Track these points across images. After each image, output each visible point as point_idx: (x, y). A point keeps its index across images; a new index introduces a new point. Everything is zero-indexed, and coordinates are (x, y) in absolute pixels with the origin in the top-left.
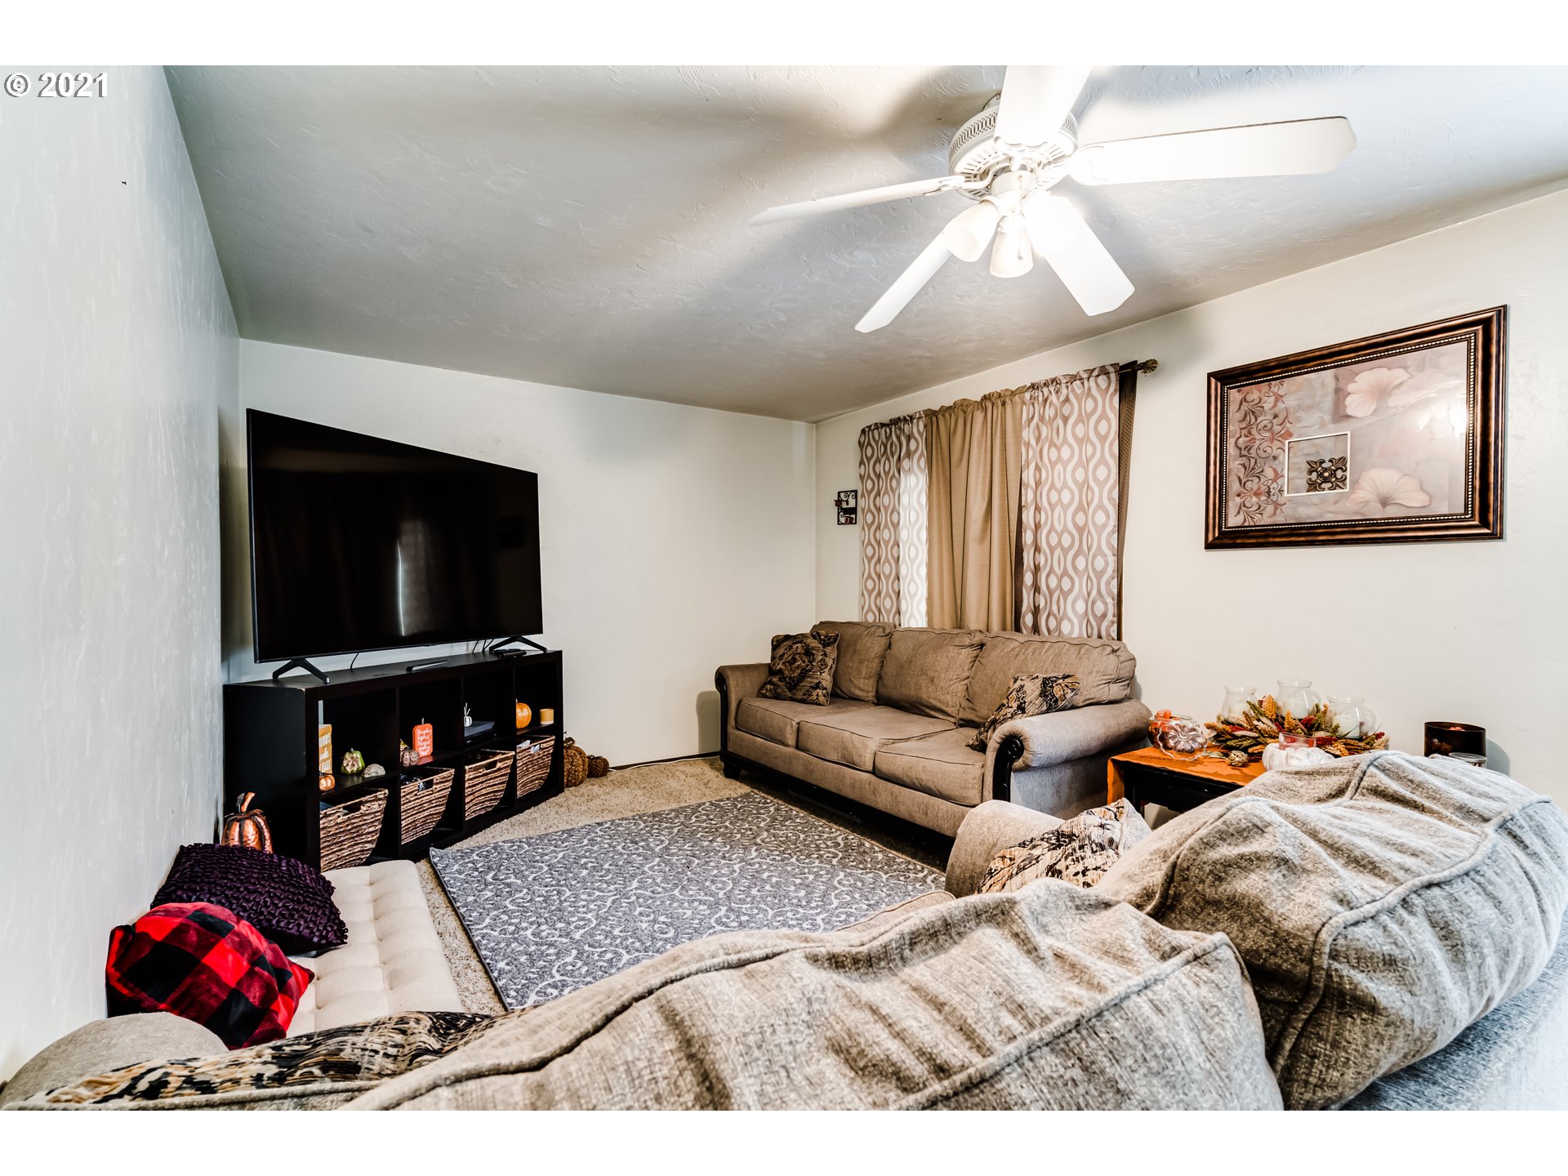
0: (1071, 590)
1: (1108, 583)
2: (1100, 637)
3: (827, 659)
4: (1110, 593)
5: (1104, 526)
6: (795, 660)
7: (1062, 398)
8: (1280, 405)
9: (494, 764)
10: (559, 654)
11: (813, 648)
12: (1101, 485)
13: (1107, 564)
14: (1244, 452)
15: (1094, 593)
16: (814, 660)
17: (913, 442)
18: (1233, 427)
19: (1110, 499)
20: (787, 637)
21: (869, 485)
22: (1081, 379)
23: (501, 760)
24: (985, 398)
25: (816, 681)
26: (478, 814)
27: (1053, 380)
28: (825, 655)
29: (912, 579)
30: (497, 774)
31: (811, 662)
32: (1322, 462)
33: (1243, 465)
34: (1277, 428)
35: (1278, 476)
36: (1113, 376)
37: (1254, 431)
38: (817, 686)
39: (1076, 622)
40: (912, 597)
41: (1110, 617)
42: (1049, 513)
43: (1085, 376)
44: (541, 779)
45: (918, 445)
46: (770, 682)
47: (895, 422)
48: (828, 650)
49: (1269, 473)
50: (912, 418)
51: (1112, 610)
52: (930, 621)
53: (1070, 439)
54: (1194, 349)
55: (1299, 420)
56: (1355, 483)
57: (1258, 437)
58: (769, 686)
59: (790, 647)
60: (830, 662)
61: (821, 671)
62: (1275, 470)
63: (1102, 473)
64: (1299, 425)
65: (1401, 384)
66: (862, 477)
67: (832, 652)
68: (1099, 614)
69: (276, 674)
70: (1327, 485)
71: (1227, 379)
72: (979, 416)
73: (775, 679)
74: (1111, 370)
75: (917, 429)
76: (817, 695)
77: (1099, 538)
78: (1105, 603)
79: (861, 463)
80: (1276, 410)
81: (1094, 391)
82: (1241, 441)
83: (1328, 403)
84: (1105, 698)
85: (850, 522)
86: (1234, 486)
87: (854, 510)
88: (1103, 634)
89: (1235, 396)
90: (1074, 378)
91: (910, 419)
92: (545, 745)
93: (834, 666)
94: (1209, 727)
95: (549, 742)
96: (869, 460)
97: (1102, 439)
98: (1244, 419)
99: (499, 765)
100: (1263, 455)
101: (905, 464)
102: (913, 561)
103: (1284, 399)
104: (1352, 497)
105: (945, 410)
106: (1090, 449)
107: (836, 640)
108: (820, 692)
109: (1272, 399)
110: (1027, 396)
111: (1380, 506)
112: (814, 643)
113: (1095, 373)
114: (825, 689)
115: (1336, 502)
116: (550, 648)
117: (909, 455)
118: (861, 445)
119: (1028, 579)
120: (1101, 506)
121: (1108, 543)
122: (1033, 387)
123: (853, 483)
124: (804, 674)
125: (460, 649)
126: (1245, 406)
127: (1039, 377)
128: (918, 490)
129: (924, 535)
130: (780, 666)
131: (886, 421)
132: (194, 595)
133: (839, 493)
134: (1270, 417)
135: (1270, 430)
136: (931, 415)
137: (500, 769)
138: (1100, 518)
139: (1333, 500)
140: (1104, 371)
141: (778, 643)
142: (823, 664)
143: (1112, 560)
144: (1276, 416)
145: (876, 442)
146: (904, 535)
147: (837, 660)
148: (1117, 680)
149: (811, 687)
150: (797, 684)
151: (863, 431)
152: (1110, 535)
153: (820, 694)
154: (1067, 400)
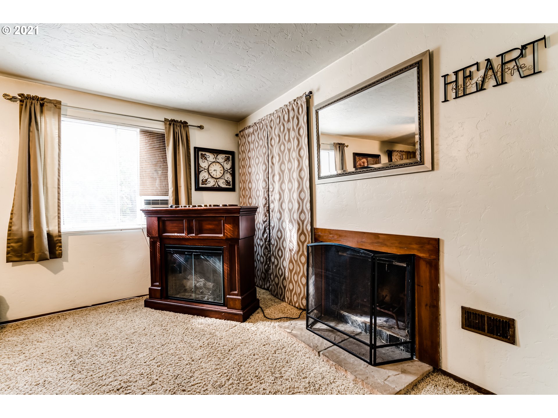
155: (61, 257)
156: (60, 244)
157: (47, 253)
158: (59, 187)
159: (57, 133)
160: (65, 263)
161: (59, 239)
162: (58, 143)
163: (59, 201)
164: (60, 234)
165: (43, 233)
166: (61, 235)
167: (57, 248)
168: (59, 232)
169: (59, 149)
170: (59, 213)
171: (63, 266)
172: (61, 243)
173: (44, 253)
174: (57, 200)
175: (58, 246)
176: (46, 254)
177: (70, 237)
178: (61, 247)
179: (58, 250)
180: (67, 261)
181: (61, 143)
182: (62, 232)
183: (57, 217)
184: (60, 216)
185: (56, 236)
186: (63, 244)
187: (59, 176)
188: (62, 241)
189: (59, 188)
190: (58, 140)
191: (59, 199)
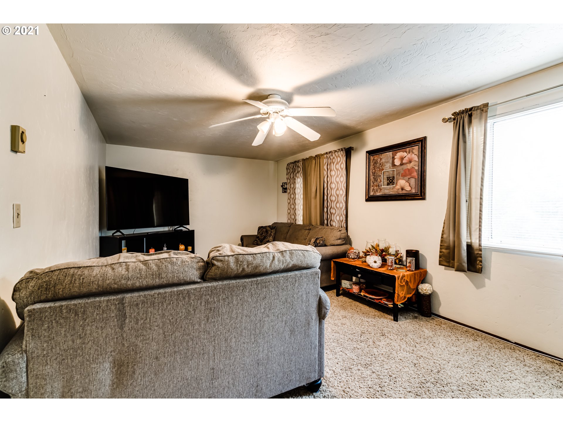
0: (335, 213)
1: (343, 211)
2: (342, 227)
4: (344, 214)
5: (342, 195)
6: (263, 233)
7: (333, 157)
8: (381, 161)
10: (194, 231)
11: (268, 230)
12: (342, 182)
13: (343, 205)
14: (374, 174)
15: (340, 214)
16: (268, 234)
17: (299, 168)
18: (371, 167)
19: (344, 187)
20: (262, 227)
21: (289, 181)
22: (337, 152)
24: (316, 156)
27: (331, 152)
28: (271, 232)
29: (299, 210)
31: (267, 234)
32: (390, 177)
33: (373, 178)
34: (381, 168)
35: (381, 181)
36: (344, 151)
37: (376, 168)
39: (337, 222)
40: (299, 215)
41: (344, 221)
42: (330, 190)
43: (338, 151)
45: (300, 169)
46: (256, 240)
47: (295, 162)
49: (379, 180)
50: (299, 161)
51: (344, 219)
52: (303, 222)
53: (335, 169)
54: (364, 144)
55: (385, 165)
56: (396, 183)
57: (377, 170)
58: (255, 241)
59: (262, 230)
61: (270, 237)
62: (380, 179)
63: (342, 179)
64: (385, 167)
65: (405, 157)
66: (287, 179)
67: (273, 231)
68: (341, 220)
69: (113, 234)
70: (391, 184)
71: (370, 153)
72: (314, 161)
73: (257, 239)
74: (344, 149)
75: (300, 164)
77: (341, 198)
78: (343, 217)
79: (287, 174)
80: (380, 162)
81: (340, 156)
82: (373, 171)
83: (391, 161)
84: (336, 244)
85: (285, 192)
86: (372, 184)
87: (286, 189)
88: (342, 226)
89: (372, 158)
90: (335, 151)
91: (298, 161)
93: (274, 236)
94: (363, 252)
96: (289, 173)
97: (342, 169)
98: (374, 165)
100: (378, 175)
101: (297, 175)
102: (299, 204)
103: (382, 159)
104: (396, 187)
105: (307, 159)
106: (339, 172)
107: (275, 228)
109: (379, 159)
110: (325, 156)
111: (401, 190)
112: (268, 229)
113: (340, 150)
115: (392, 189)
116: (191, 229)
117: (298, 172)
118: (287, 169)
119: (325, 210)
120: (341, 189)
121: (343, 199)
122: (327, 153)
123: (286, 181)
124: (265, 238)
125: (166, 229)
126: (374, 161)
127: (328, 151)
128: (300, 183)
129: (302, 196)
130: (259, 235)
131: (293, 162)
132: (91, 214)
133: (283, 183)
134: (379, 164)
135: (379, 168)
136: (304, 160)
138: (341, 192)
139: (392, 188)
140: (342, 150)
141: (260, 228)
142: (271, 235)
143: (344, 204)
144: (380, 164)
145: (291, 168)
146: (297, 196)
147: (275, 234)
148: (339, 239)
150: (263, 241)
151: (288, 164)
152: (344, 197)
154: (334, 158)
155: (481, 273)
156: (480, 259)
157: (466, 265)
158: (481, 197)
159: (483, 140)
160: (486, 280)
161: (480, 253)
162: (482, 150)
163: (481, 213)
164: (480, 247)
165: (461, 244)
166: (481, 249)
167: (478, 262)
168: (480, 245)
169: (484, 156)
170: (480, 226)
171: (485, 282)
172: (481, 257)
173: (461, 264)
174: (479, 211)
175: (478, 261)
176: (463, 266)
177: (493, 253)
178: (481, 261)
179: (478, 265)
180: (489, 279)
181: (486, 150)
182: (482, 245)
183: (478, 229)
184: (481, 228)
185: (477, 250)
186: (483, 259)
187: (482, 185)
188: (482, 255)
189: (481, 199)
190: (483, 147)
191: (481, 211)
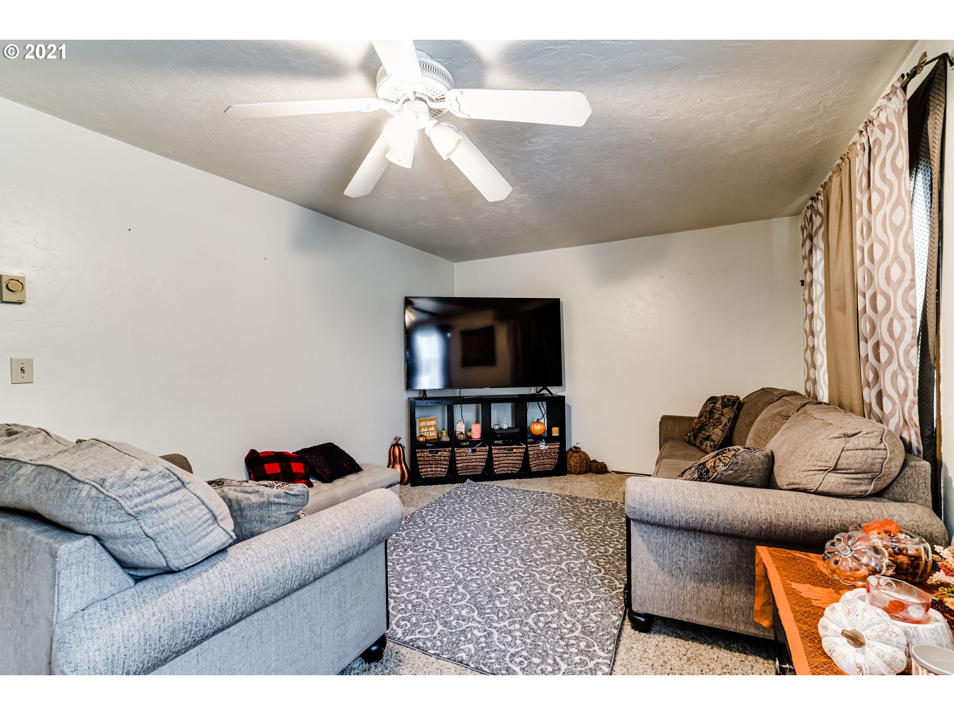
3: (723, 418)
6: (702, 416)
9: (512, 449)
10: (563, 398)
11: (716, 408)
16: (712, 417)
17: (818, 217)
23: (516, 448)
25: (708, 434)
26: (503, 472)
28: (722, 414)
30: (514, 455)
31: (710, 419)
38: (708, 438)
44: (552, 465)
48: (726, 410)
50: (817, 194)
59: (707, 406)
60: (725, 420)
61: (715, 426)
67: (728, 412)
75: (821, 204)
76: (706, 446)
84: (813, 486)
92: (552, 447)
93: (728, 425)
95: (557, 446)
99: (514, 450)
101: (815, 240)
102: (819, 333)
105: (830, 180)
108: (708, 443)
112: (718, 405)
114: (714, 441)
117: (817, 230)
118: (802, 229)
119: (864, 349)
128: (822, 264)
136: (826, 186)
137: (515, 453)
145: (808, 223)
146: (815, 309)
147: (734, 420)
149: (704, 438)
153: (708, 444)
